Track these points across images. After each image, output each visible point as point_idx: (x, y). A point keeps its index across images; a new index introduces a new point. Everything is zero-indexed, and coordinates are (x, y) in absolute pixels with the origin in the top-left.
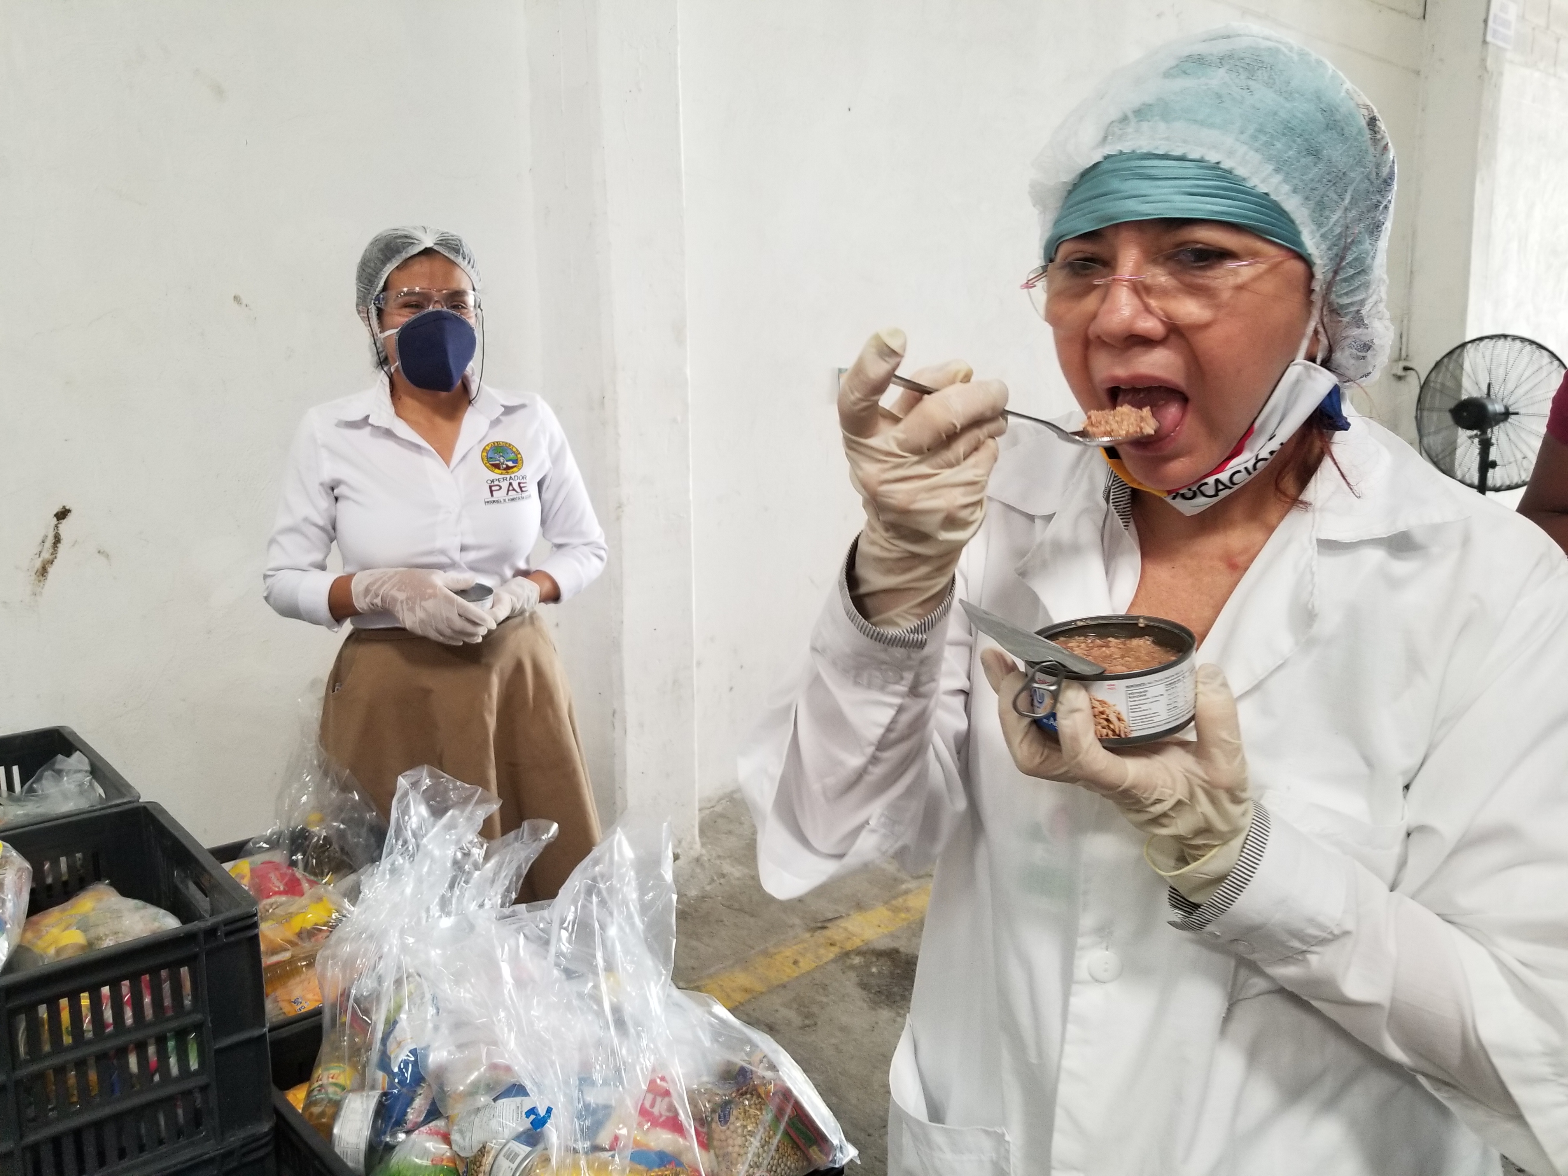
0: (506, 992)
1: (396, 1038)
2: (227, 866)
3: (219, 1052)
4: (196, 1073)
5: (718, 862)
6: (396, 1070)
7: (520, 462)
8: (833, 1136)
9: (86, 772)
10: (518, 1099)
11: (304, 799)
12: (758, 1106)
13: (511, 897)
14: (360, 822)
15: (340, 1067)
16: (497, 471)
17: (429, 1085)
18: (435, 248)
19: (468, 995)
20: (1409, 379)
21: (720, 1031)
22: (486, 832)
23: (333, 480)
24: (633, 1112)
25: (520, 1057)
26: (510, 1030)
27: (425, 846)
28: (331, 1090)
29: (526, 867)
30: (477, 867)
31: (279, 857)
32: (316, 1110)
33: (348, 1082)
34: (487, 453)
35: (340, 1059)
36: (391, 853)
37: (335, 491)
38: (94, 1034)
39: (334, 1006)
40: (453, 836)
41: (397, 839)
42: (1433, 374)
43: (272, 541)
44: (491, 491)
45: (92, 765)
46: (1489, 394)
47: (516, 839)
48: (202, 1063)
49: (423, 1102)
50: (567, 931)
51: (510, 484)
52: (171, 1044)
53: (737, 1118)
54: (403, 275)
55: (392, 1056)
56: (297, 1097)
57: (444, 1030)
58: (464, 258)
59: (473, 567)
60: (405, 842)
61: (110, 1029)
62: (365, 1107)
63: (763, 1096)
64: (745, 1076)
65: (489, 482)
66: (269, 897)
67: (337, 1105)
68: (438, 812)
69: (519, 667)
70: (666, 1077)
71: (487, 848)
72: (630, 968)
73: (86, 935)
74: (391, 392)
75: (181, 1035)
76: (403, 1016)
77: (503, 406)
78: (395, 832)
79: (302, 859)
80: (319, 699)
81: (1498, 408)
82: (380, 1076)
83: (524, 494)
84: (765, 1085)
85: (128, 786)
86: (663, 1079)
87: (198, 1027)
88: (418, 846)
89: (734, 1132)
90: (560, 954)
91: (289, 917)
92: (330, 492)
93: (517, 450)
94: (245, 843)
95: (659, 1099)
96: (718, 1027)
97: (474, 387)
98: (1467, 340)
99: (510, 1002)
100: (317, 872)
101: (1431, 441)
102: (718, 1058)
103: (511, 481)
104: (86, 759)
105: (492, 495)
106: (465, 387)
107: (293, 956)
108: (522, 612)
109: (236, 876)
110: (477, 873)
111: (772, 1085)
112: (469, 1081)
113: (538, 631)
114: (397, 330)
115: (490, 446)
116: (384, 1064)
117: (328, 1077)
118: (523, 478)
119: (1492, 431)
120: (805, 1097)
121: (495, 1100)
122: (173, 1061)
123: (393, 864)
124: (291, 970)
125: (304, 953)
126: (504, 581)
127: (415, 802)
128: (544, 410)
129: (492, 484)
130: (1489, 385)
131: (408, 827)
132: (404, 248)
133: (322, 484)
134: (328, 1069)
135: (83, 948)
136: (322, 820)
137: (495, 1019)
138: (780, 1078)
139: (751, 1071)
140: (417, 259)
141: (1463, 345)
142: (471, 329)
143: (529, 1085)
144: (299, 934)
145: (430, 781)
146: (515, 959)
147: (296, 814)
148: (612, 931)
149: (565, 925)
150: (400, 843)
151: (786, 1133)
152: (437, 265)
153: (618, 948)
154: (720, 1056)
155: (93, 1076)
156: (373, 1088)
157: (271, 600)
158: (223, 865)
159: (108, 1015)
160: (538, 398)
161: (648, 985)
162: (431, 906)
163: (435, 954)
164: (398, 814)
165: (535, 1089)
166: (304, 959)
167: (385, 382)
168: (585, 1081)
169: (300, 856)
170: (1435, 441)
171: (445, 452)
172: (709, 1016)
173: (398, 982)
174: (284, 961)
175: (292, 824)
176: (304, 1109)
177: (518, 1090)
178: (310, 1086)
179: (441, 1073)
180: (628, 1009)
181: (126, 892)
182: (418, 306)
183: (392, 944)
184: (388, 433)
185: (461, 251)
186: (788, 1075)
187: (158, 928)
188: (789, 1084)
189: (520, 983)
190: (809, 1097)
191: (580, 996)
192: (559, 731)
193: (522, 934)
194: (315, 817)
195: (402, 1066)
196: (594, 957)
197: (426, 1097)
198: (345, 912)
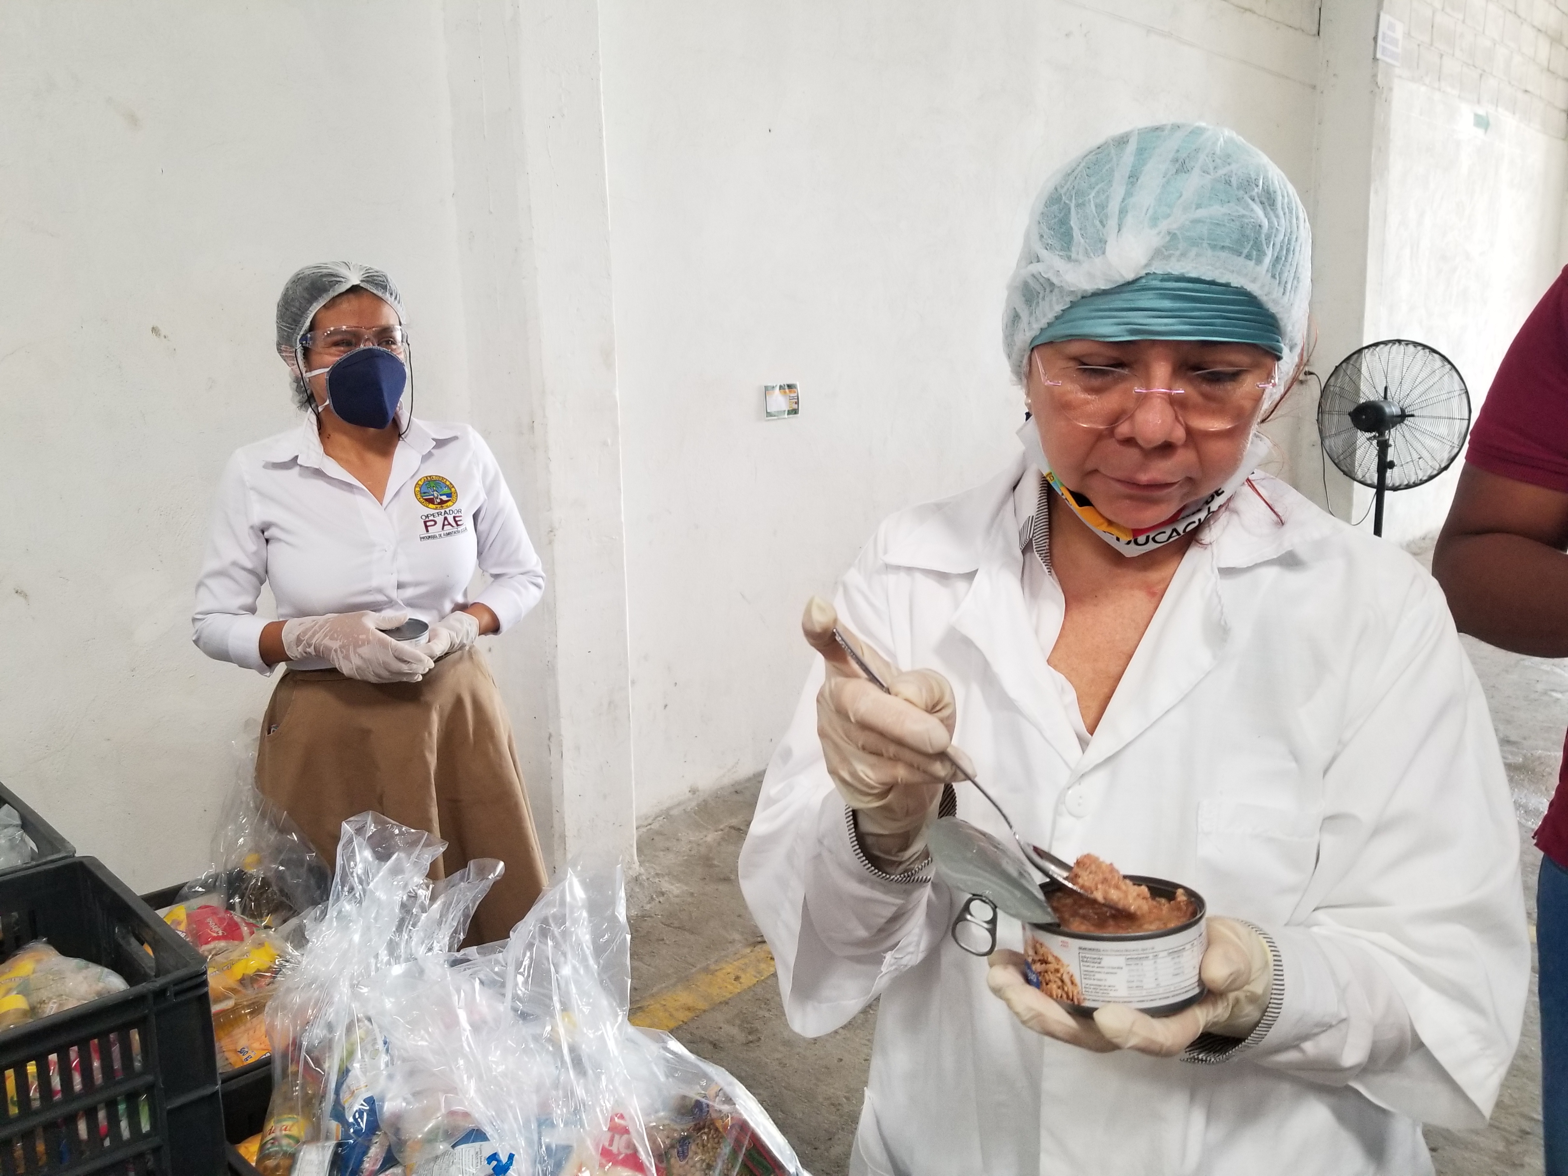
0: (464, 1039)
1: (349, 1087)
2: (161, 913)
3: (170, 1112)
4: (148, 1135)
5: (657, 880)
6: (351, 1120)
7: (454, 495)
8: (790, 1165)
9: (17, 826)
10: (477, 1145)
11: (241, 840)
12: (716, 1140)
13: (459, 938)
14: (300, 862)
15: (293, 1118)
16: (431, 506)
17: (385, 1133)
18: (362, 285)
19: (425, 1043)
20: (1310, 383)
21: (675, 1066)
22: (432, 875)
23: (264, 523)
24: (594, 1153)
25: (480, 1104)
26: (470, 1078)
27: (371, 891)
28: (285, 1142)
29: (473, 907)
30: (424, 910)
31: (215, 900)
32: (271, 1163)
33: (302, 1134)
34: (420, 488)
35: (292, 1110)
36: (338, 899)
37: (266, 533)
38: (41, 1102)
39: (285, 1055)
40: (399, 880)
41: (343, 886)
42: (1333, 379)
43: (200, 584)
44: (426, 527)
45: (23, 818)
46: (1385, 397)
47: (462, 879)
48: (153, 1125)
49: (378, 1150)
50: (523, 976)
51: (446, 519)
52: (122, 1107)
53: (696, 1153)
54: (331, 314)
55: (346, 1106)
56: (249, 1150)
57: (398, 1077)
58: (391, 294)
59: (411, 604)
60: (352, 889)
61: (58, 1097)
62: (321, 1158)
63: (721, 1130)
64: (701, 1110)
65: (424, 517)
66: (207, 943)
67: (292, 1157)
68: (383, 856)
69: (459, 702)
70: (625, 1115)
71: (433, 889)
72: (586, 1010)
73: (28, 1000)
74: (319, 429)
75: (132, 1098)
76: (357, 1065)
77: (434, 439)
78: (341, 879)
79: (240, 902)
80: (254, 740)
81: (1395, 410)
82: (334, 1125)
83: (460, 528)
84: (722, 1118)
85: (63, 840)
86: (622, 1117)
87: (150, 1088)
88: (364, 891)
89: (693, 1166)
90: (516, 997)
91: (230, 965)
92: (261, 534)
93: (451, 484)
94: (180, 888)
95: (617, 1137)
96: (673, 1061)
97: (404, 423)
98: (1364, 345)
99: (468, 1050)
100: (254, 913)
101: (1333, 444)
102: (673, 1092)
103: (446, 515)
104: (16, 812)
105: (427, 531)
106: (396, 423)
107: (236, 1004)
108: (462, 647)
109: (172, 923)
110: (424, 915)
111: (730, 1118)
112: (426, 1129)
113: (477, 666)
114: (327, 370)
115: (423, 481)
116: (338, 1114)
117: (281, 1130)
118: (458, 512)
119: (1390, 432)
120: (762, 1128)
121: (453, 1147)
122: (124, 1124)
123: (340, 912)
124: (235, 1019)
125: (247, 1001)
126: (442, 617)
127: (360, 847)
128: (476, 441)
129: (427, 519)
130: (1386, 388)
131: (355, 874)
132: (331, 286)
133: (252, 527)
134: (279, 1121)
135: (25, 1013)
136: (260, 862)
137: (453, 1067)
138: (737, 1111)
139: (708, 1106)
140: (345, 297)
141: (1360, 351)
142: (402, 364)
143: (488, 1130)
144: (242, 981)
145: (375, 827)
146: (471, 1007)
147: (233, 857)
148: (566, 971)
149: (522, 970)
150: (346, 889)
151: (744, 1165)
152: (366, 302)
153: (573, 989)
154: (676, 1090)
155: (41, 1147)
156: (327, 1138)
157: (201, 643)
158: (158, 912)
159: (56, 1082)
160: (470, 429)
161: (605, 1025)
162: (380, 952)
163: (389, 1004)
164: (343, 860)
165: (496, 1136)
166: (248, 1006)
167: (312, 421)
168: (545, 1122)
169: (237, 900)
170: (1336, 443)
171: (377, 489)
172: (664, 1052)
173: (350, 1029)
174: (228, 1009)
175: (229, 867)
176: (258, 1162)
177: (477, 1135)
178: (262, 1139)
179: (396, 1123)
180: (585, 1049)
181: (66, 951)
182: (348, 344)
183: (342, 993)
184: (318, 473)
185: (388, 287)
186: (744, 1107)
187: (103, 988)
188: (746, 1116)
189: (476, 1028)
190: (765, 1128)
191: (536, 1038)
192: (501, 766)
193: (477, 979)
194: (251, 858)
195: (357, 1116)
196: (551, 999)
197: (382, 1145)
198: (288, 957)
